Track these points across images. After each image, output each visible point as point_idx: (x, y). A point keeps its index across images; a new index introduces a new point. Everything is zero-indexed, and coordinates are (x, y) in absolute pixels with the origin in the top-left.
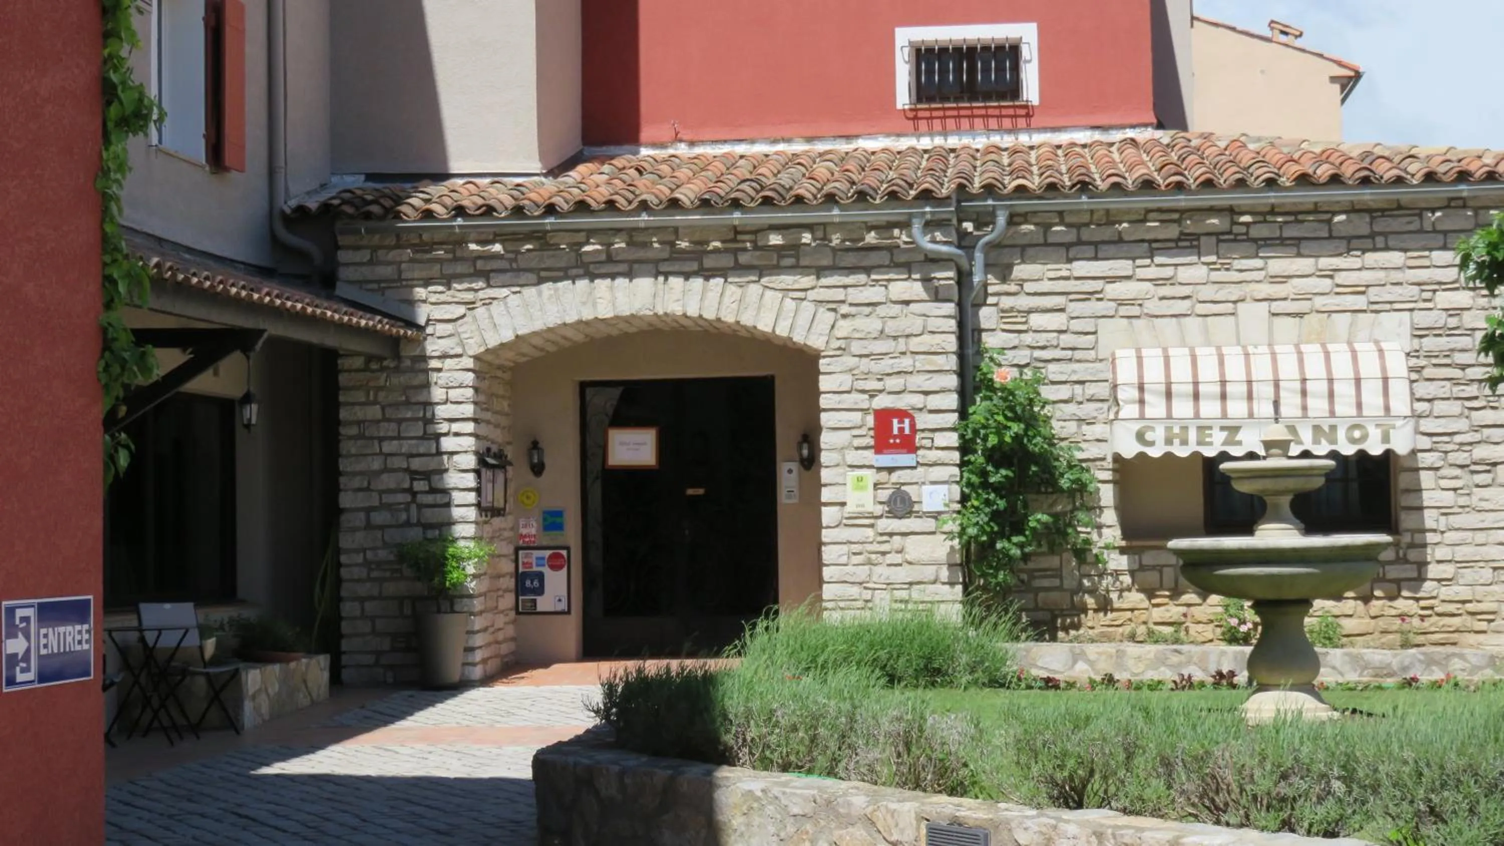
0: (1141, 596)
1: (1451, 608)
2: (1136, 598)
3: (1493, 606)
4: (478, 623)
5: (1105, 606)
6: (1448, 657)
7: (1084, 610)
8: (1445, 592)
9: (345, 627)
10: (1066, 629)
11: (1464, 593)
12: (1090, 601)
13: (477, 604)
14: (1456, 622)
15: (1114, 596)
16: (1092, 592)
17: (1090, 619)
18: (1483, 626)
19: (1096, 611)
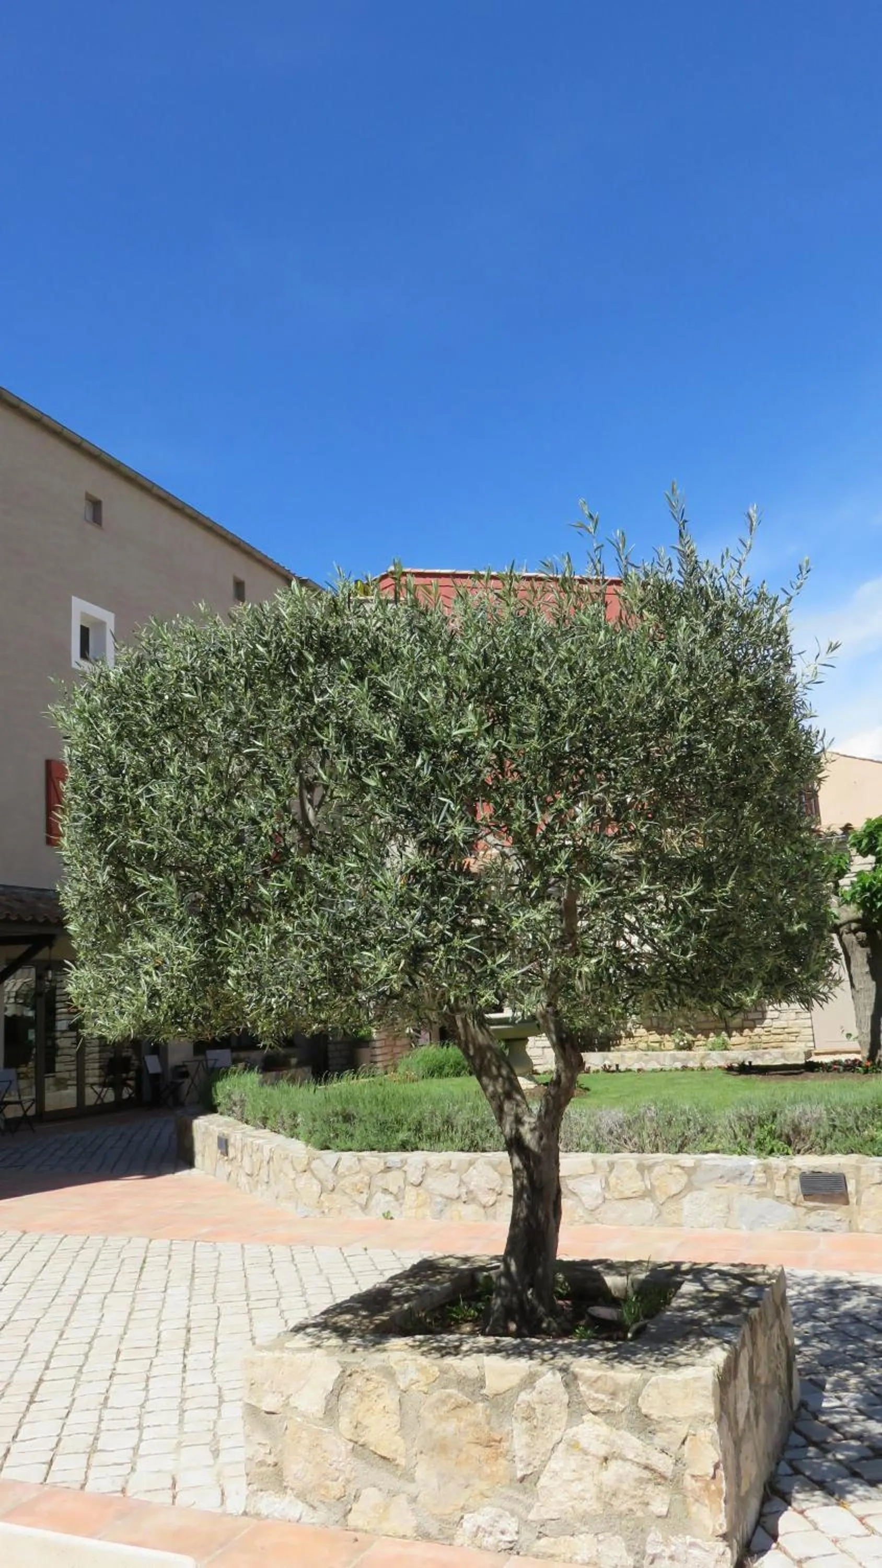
0: (644, 1030)
1: (779, 1031)
2: (642, 1031)
3: (797, 1030)
4: (378, 1051)
5: (630, 1036)
6: (764, 1054)
7: (620, 1037)
8: (776, 1024)
9: (330, 1055)
10: (614, 1046)
11: (784, 1024)
12: (623, 1033)
13: (378, 1044)
14: (781, 1037)
15: (633, 1031)
16: (624, 1029)
17: (623, 1041)
18: (794, 1039)
19: (626, 1037)
